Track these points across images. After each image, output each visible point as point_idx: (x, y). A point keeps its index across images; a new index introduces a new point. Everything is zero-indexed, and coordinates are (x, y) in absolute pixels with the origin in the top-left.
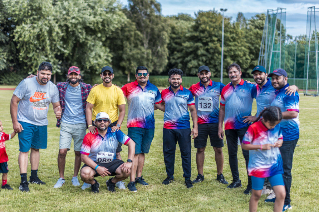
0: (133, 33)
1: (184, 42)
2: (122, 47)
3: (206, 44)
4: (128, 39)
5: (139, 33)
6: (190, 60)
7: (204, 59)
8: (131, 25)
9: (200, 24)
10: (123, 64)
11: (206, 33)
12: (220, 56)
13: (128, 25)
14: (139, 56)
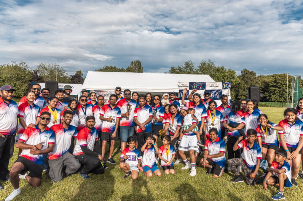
0: (243, 86)
1: (270, 87)
2: (238, 91)
3: (280, 88)
4: (241, 88)
5: (246, 85)
6: (272, 95)
7: (278, 94)
8: (242, 82)
9: (277, 80)
10: (239, 97)
11: (279, 84)
12: (286, 93)
13: (241, 83)
14: (245, 94)
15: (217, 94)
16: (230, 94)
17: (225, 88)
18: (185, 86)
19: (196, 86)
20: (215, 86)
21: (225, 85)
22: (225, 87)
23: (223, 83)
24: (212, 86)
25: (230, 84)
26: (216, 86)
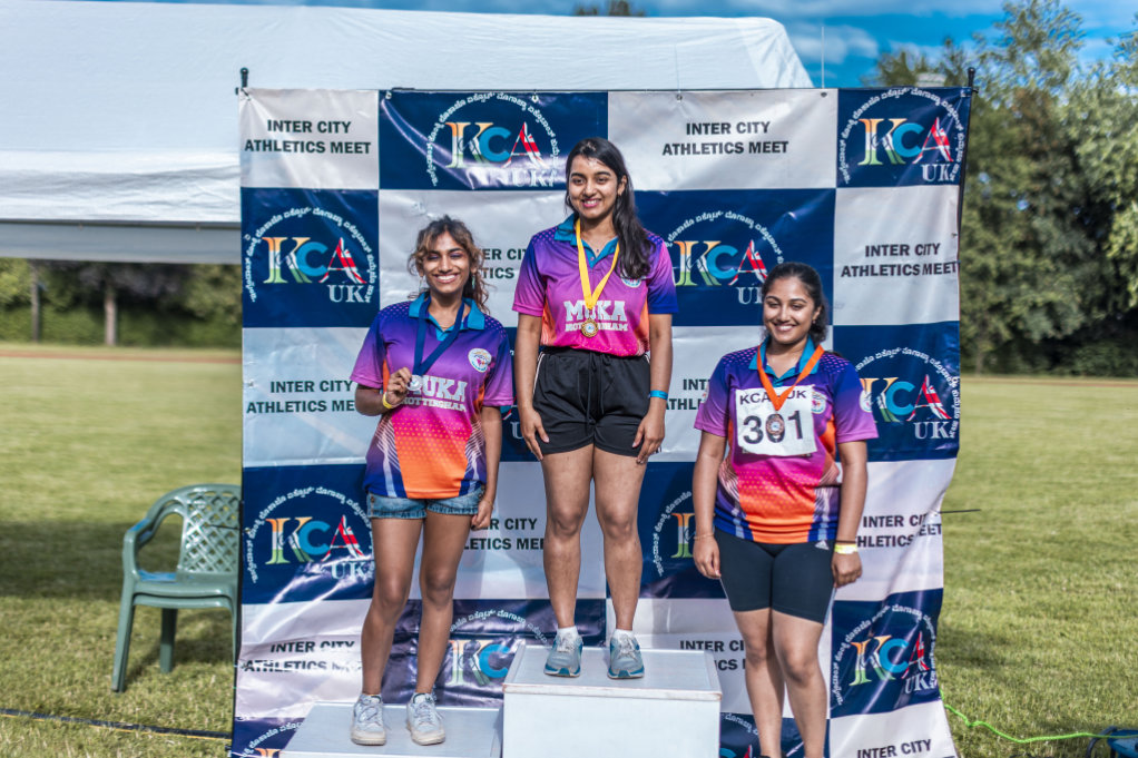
15: (766, 250)
16: (947, 251)
17: (887, 174)
18: (328, 138)
19: (476, 146)
20: (733, 137)
21: (883, 130)
22: (881, 153)
23: (849, 101)
24: (698, 139)
25: (953, 112)
26: (746, 138)
